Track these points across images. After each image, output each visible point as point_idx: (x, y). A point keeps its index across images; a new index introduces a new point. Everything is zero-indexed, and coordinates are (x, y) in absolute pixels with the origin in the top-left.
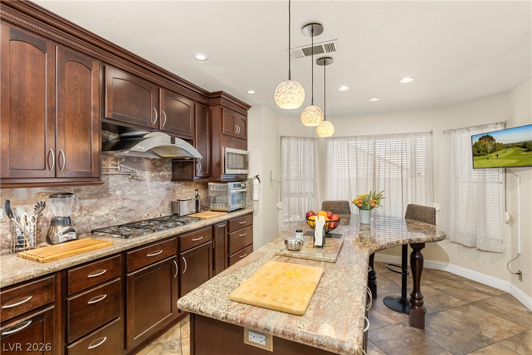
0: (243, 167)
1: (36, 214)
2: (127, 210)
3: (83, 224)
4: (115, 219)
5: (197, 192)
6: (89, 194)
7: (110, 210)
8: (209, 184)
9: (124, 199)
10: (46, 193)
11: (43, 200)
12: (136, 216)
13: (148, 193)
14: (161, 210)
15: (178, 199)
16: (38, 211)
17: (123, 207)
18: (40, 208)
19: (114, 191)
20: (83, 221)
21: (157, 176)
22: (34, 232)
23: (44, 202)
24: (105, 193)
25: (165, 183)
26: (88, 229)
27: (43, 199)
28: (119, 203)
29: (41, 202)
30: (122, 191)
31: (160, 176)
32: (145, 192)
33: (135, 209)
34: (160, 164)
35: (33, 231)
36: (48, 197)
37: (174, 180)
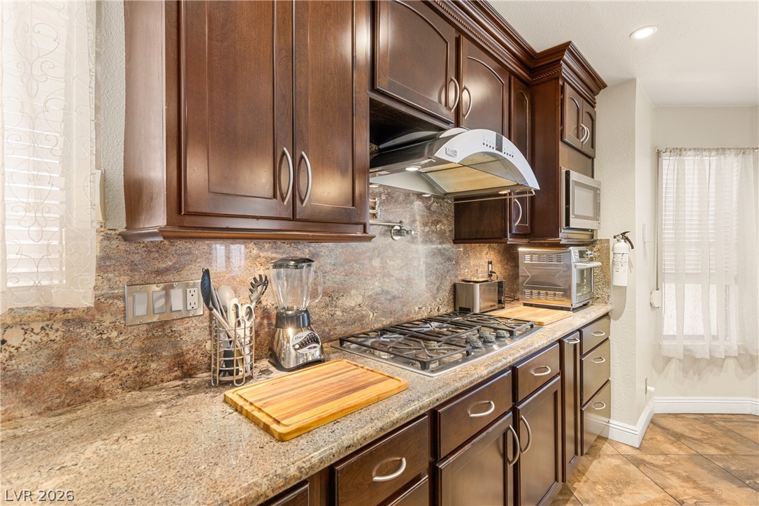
0: (591, 215)
1: (252, 302)
2: (389, 297)
3: (323, 323)
4: (371, 315)
5: (490, 265)
6: (333, 262)
7: (363, 296)
8: (520, 249)
9: (384, 276)
10: (268, 260)
11: (262, 273)
12: (402, 310)
13: (419, 265)
14: (438, 300)
15: (463, 278)
16: (255, 295)
17: (383, 291)
18: (260, 288)
19: (371, 259)
20: (323, 318)
21: (433, 232)
22: (250, 342)
23: (266, 277)
24: (356, 261)
25: (444, 246)
26: (332, 333)
27: (262, 270)
28: (377, 284)
29: (260, 276)
30: (382, 259)
31: (436, 232)
32: (416, 264)
33: (401, 296)
34: (438, 208)
35: (249, 339)
36: (271, 266)
37: (458, 239)
